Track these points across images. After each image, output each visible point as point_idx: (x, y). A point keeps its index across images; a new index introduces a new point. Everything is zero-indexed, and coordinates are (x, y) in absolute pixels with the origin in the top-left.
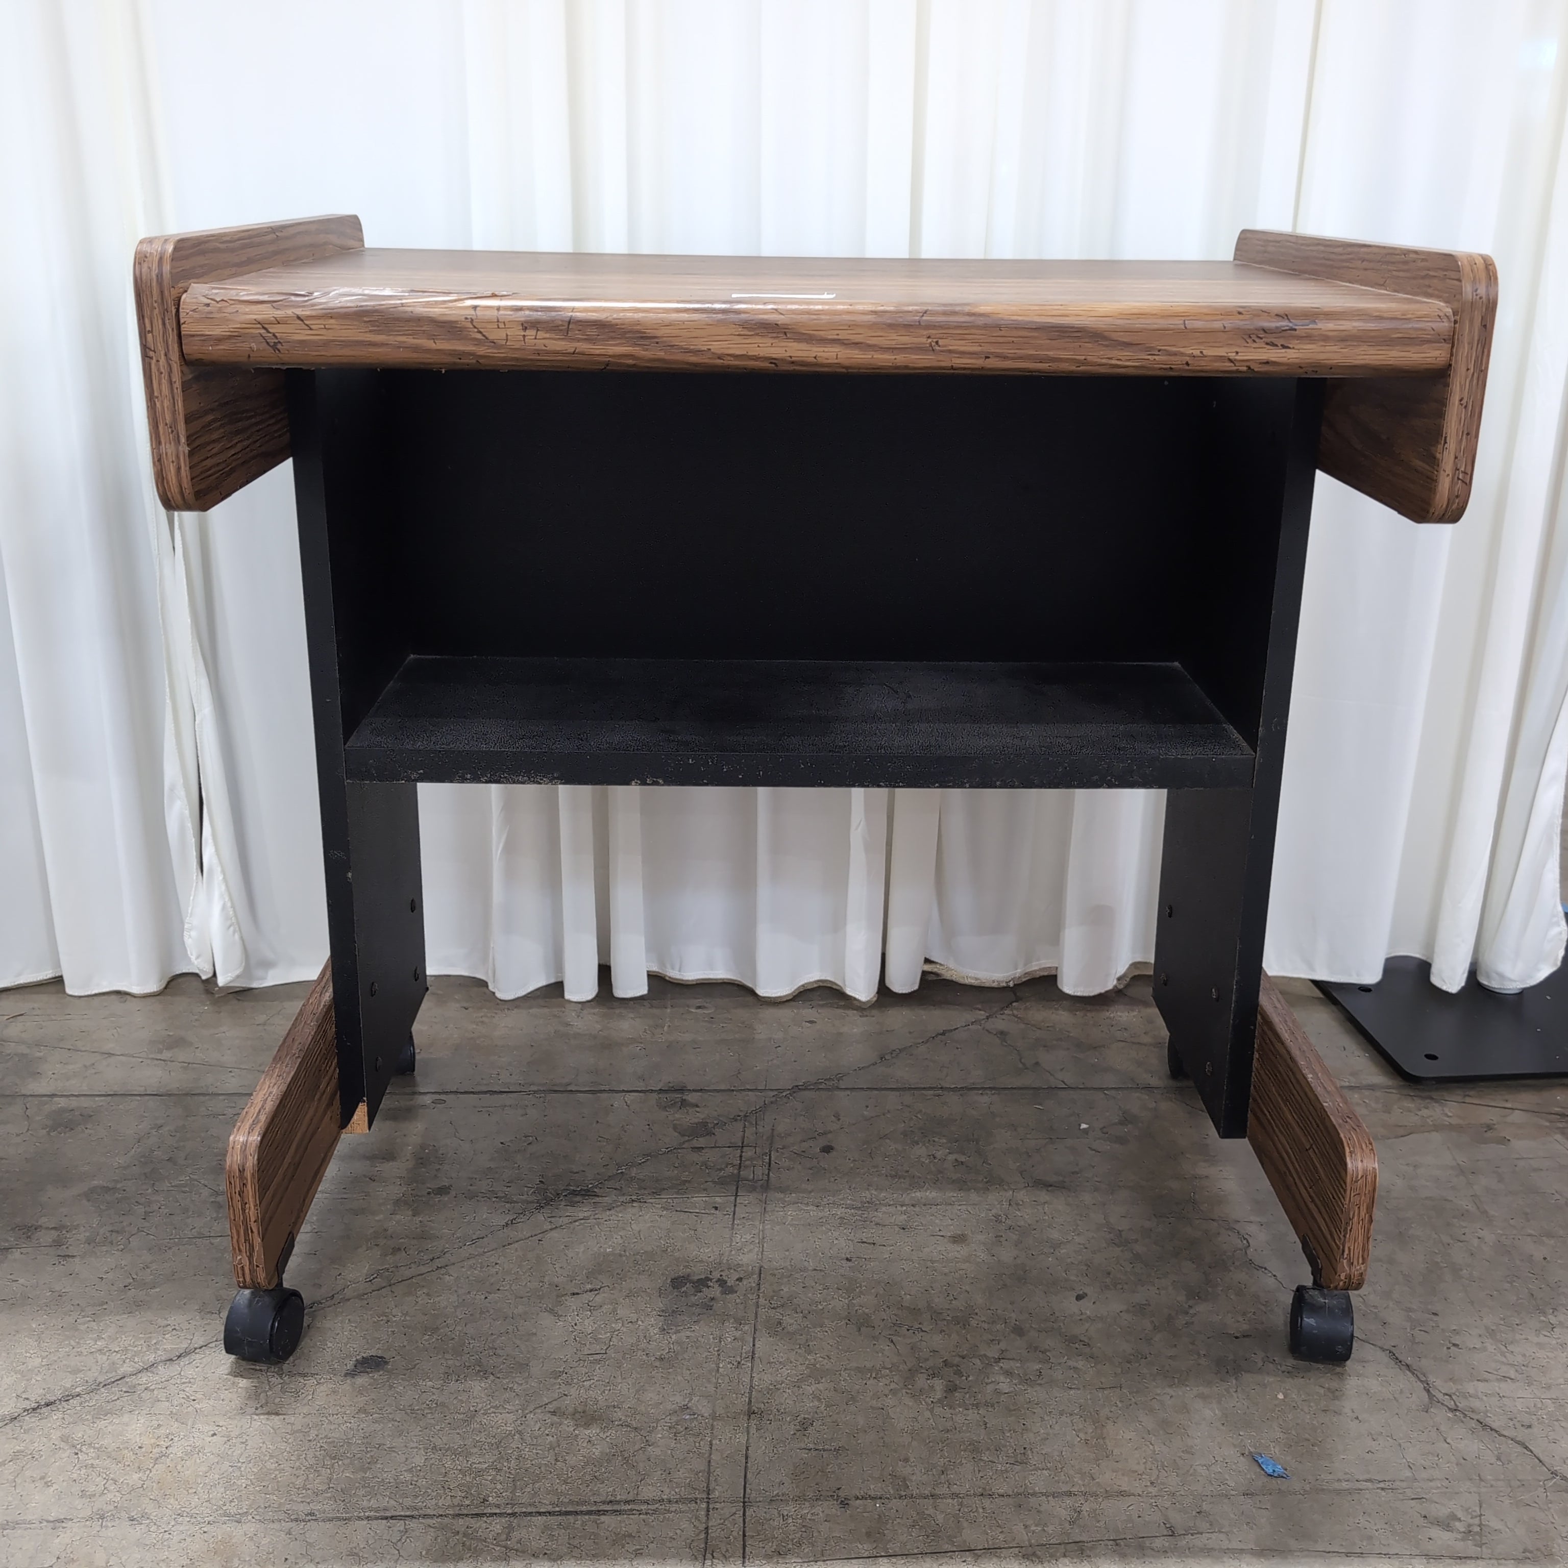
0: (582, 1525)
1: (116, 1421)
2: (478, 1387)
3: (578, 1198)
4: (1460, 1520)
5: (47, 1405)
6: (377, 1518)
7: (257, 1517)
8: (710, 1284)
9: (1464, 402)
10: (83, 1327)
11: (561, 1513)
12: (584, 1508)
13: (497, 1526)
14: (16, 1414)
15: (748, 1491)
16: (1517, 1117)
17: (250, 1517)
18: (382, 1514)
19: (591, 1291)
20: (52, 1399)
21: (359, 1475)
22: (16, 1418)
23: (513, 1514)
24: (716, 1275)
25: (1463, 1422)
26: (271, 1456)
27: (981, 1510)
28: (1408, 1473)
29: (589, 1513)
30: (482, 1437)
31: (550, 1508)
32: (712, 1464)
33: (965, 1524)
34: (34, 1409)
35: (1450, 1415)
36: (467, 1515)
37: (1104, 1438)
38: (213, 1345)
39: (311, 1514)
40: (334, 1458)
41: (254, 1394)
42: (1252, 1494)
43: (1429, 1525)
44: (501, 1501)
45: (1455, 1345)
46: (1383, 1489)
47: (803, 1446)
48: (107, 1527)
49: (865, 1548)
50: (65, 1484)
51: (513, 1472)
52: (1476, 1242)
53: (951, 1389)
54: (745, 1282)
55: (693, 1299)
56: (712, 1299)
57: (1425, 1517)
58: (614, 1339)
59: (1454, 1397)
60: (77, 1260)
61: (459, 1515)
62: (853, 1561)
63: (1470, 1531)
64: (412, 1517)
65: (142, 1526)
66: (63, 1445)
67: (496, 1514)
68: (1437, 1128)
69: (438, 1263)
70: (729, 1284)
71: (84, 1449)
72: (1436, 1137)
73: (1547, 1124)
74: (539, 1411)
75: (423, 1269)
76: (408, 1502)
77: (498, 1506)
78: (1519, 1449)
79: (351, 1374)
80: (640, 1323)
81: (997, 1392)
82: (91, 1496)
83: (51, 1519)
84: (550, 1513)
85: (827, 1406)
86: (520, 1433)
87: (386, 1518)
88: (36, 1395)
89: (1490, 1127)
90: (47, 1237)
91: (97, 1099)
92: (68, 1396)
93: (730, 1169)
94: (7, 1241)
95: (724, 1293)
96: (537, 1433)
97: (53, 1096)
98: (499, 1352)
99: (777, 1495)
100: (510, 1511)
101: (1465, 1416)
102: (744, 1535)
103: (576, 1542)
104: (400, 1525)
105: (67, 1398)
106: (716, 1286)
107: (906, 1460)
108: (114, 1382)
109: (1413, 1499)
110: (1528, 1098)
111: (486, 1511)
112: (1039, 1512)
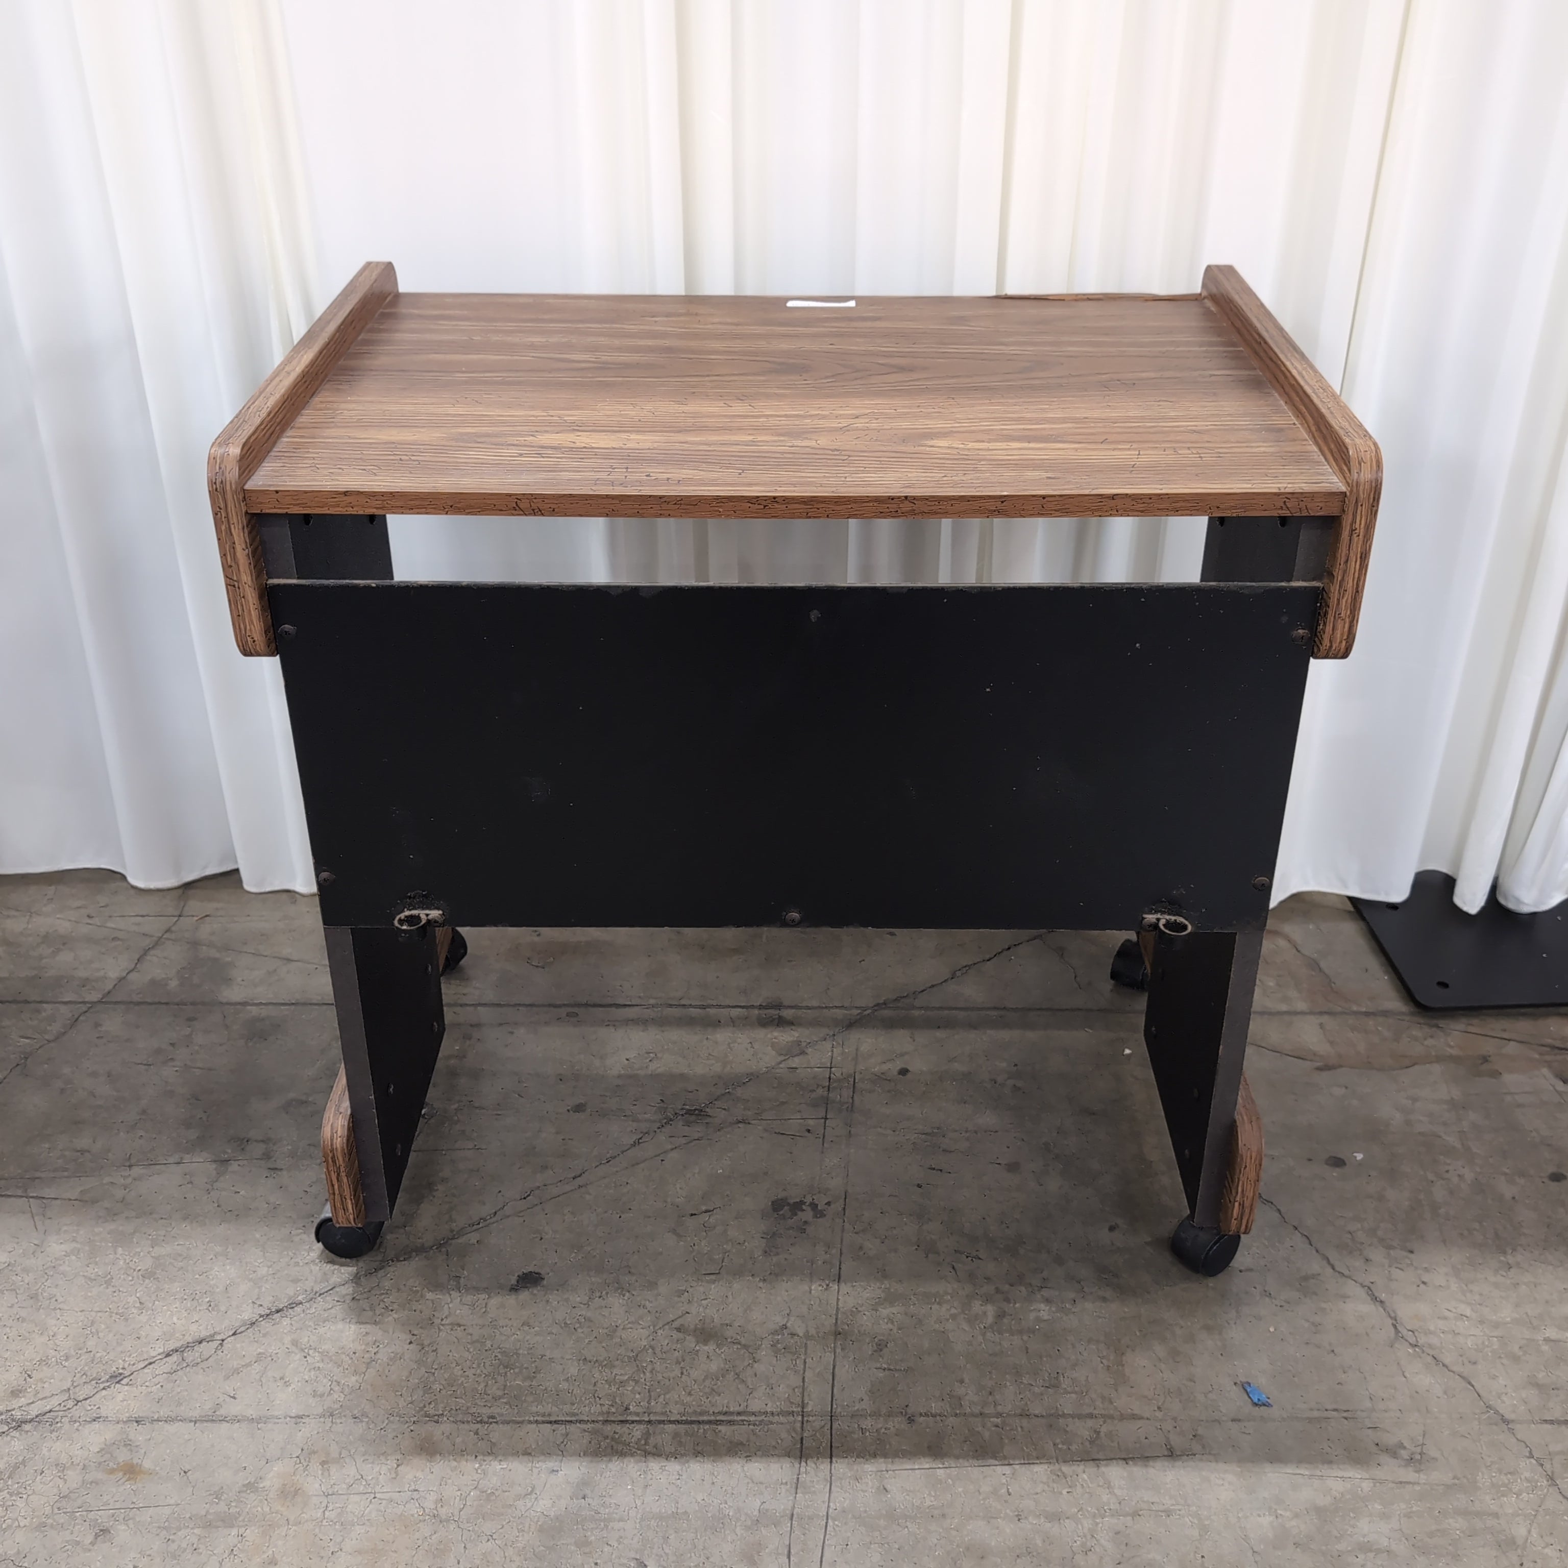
0: (704, 1433)
1: (333, 1328)
2: (617, 1303)
3: (693, 1118)
4: (1405, 1448)
5: (278, 1311)
6: (543, 1422)
7: (451, 1419)
8: (804, 1207)
10: (297, 1239)
11: (687, 1422)
12: (705, 1418)
13: (638, 1432)
14: (254, 1320)
15: (835, 1406)
16: (1512, 1048)
17: (445, 1419)
18: (547, 1419)
19: (706, 1212)
20: (281, 1306)
21: (527, 1384)
22: (254, 1323)
23: (649, 1422)
24: (808, 1200)
25: (1420, 1357)
26: (458, 1365)
27: (1019, 1429)
28: (1369, 1404)
29: (709, 1422)
30: (621, 1351)
31: (678, 1417)
32: (806, 1380)
33: (1006, 1441)
34: (268, 1315)
35: (1410, 1350)
36: (614, 1422)
37: (1123, 1366)
39: (493, 1417)
40: (506, 1367)
42: (1239, 1420)
43: (1380, 1452)
44: (640, 1410)
45: (1424, 1283)
46: (1346, 1418)
47: (879, 1365)
48: (336, 1423)
49: (927, 1458)
50: (299, 1384)
51: (648, 1384)
52: (1455, 1180)
53: (1001, 1315)
54: (833, 1206)
55: (790, 1222)
56: (806, 1222)
57: (1377, 1444)
58: (726, 1260)
59: (1416, 1333)
60: (285, 1173)
61: (606, 1421)
62: (916, 1472)
63: (1412, 1459)
64: (571, 1421)
65: (364, 1424)
66: (294, 1349)
67: (636, 1421)
68: (1439, 1059)
69: (579, 1181)
70: (819, 1208)
71: (311, 1352)
72: (1437, 1068)
73: (1537, 1056)
74: (667, 1327)
75: (567, 1188)
76: (567, 1408)
77: (637, 1414)
78: (1464, 1384)
79: (514, 1289)
80: (746, 1244)
81: (1038, 1320)
82: (322, 1396)
83: (293, 1415)
84: (678, 1421)
85: (899, 1329)
86: (651, 1347)
87: (550, 1422)
88: (268, 1302)
89: (1485, 1059)
90: (258, 1150)
91: (282, 1007)
92: (292, 1304)
93: (820, 1091)
94: (227, 1153)
95: (815, 1216)
96: (665, 1349)
97: (245, 1004)
98: (633, 1270)
99: (858, 1410)
100: (647, 1419)
101: (1423, 1352)
102: (831, 1446)
103: (699, 1449)
104: (561, 1429)
105: (292, 1305)
106: (809, 1208)
107: (962, 1381)
108: (327, 1292)
109: (1369, 1428)
110: (1523, 1026)
111: (628, 1419)
112: (1066, 1432)
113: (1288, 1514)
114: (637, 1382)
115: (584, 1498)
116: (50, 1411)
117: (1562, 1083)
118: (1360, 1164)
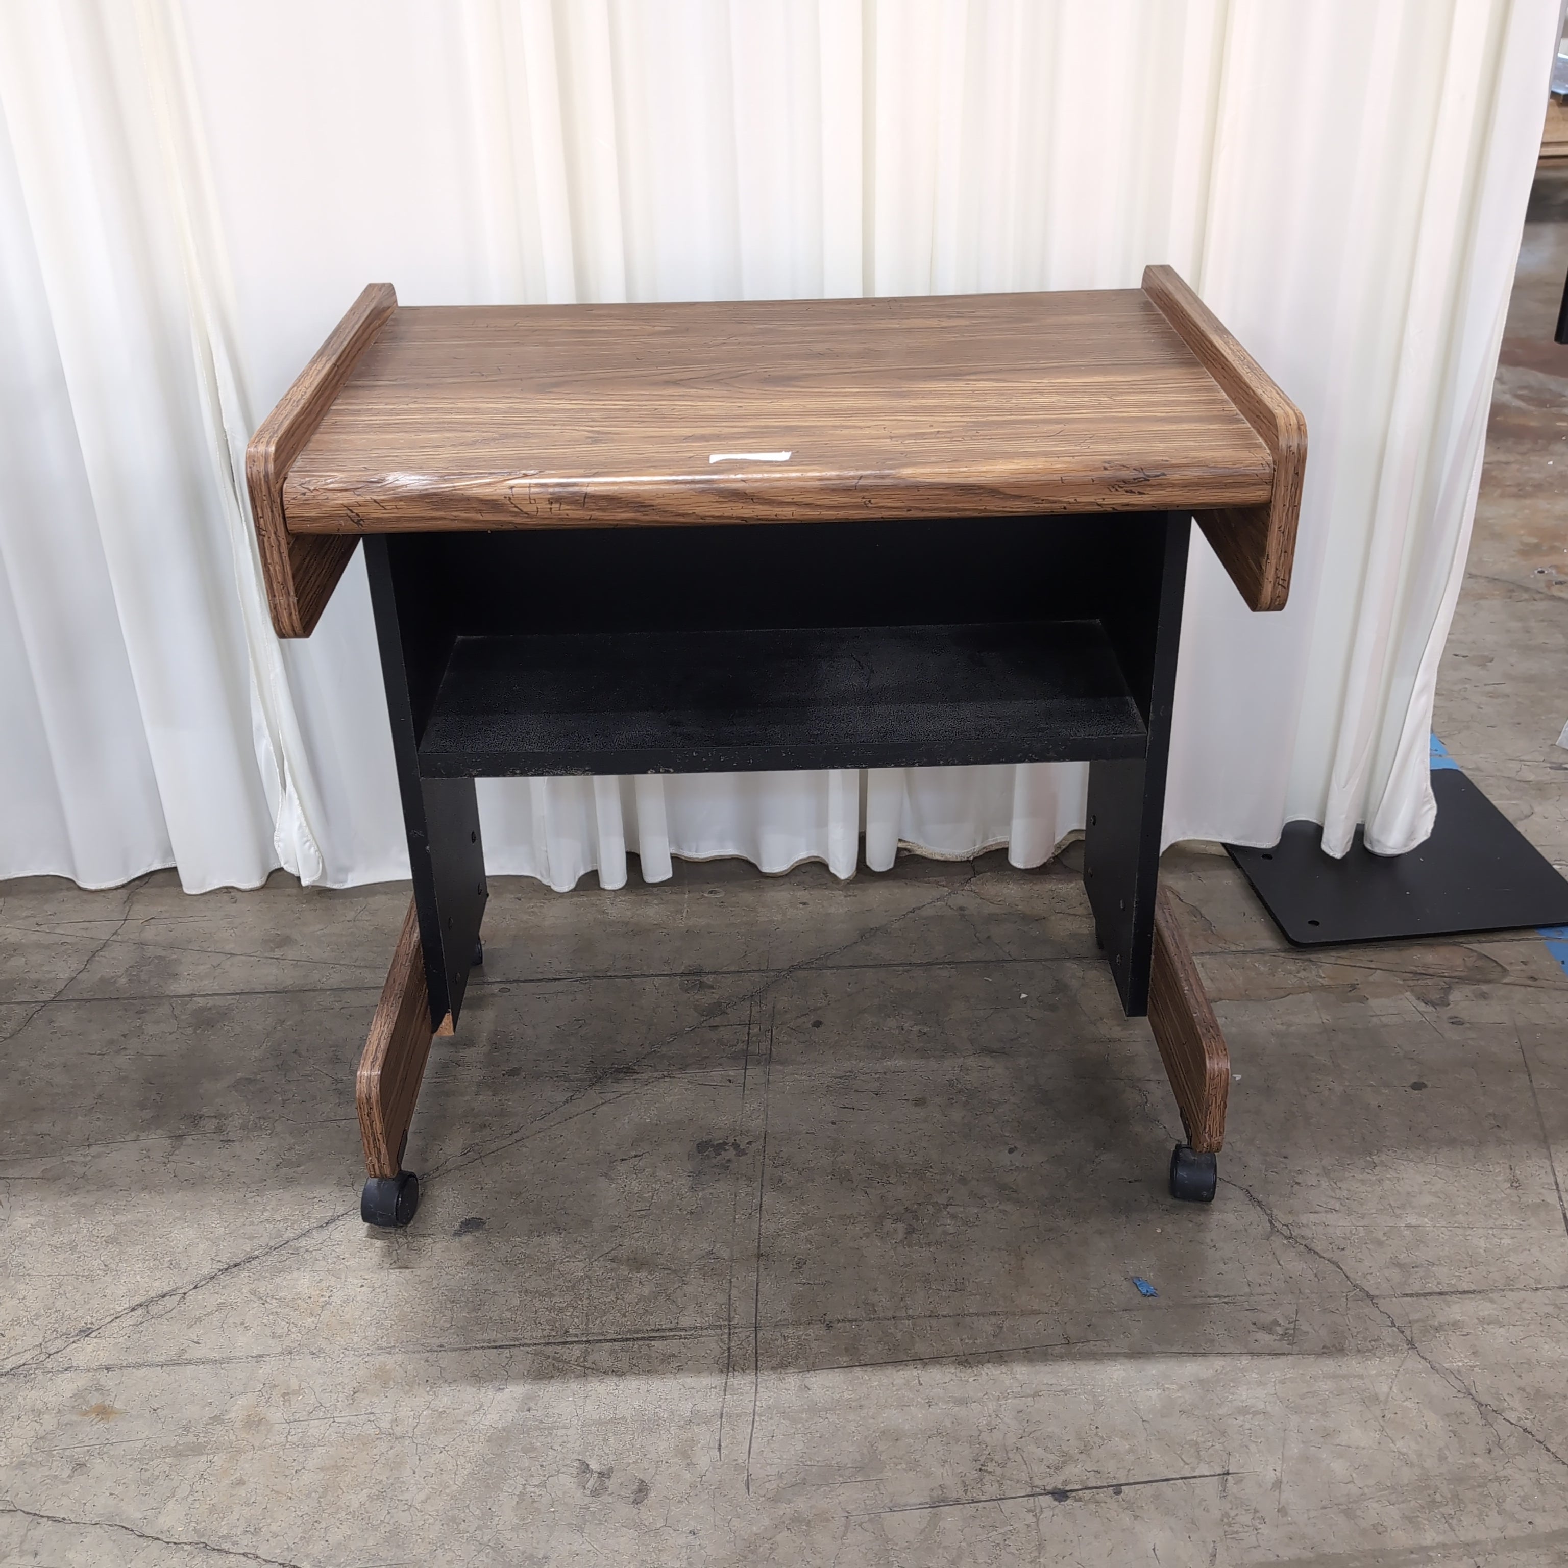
0: (638, 1349)
1: (288, 1277)
2: (554, 1241)
3: (622, 1075)
4: (1280, 1325)
5: (236, 1266)
6: (489, 1348)
7: (403, 1350)
8: (727, 1148)
9: (1282, 529)
10: (251, 1201)
11: (623, 1340)
12: (639, 1336)
13: (577, 1350)
14: (214, 1274)
15: (759, 1318)
16: (1378, 976)
17: (397, 1350)
18: (493, 1344)
19: (636, 1156)
20: (238, 1261)
21: (474, 1315)
22: (214, 1277)
23: (588, 1342)
24: (731, 1140)
25: (1294, 1247)
26: (407, 1302)
27: (929, 1328)
28: (1247, 1290)
29: (642, 1339)
30: (560, 1281)
31: (614, 1336)
32: (732, 1297)
33: (917, 1339)
34: (226, 1270)
35: (1285, 1242)
36: (554, 1343)
37: (1023, 1269)
38: (351, 1213)
39: (442, 1346)
40: (453, 1302)
41: (388, 1253)
42: (1130, 1310)
43: (1257, 1330)
44: (579, 1332)
45: (1298, 1183)
46: (1226, 1303)
47: (799, 1281)
48: (295, 1360)
49: (845, 1359)
50: (259, 1327)
51: (585, 1308)
52: (1326, 1093)
53: (910, 1231)
54: (754, 1145)
55: (714, 1161)
56: (729, 1161)
57: (1255, 1324)
58: (655, 1197)
59: (1290, 1227)
60: (237, 1143)
61: (548, 1344)
62: (836, 1370)
63: (1286, 1334)
64: (514, 1346)
65: (321, 1359)
66: (253, 1297)
67: (575, 1342)
68: (1311, 989)
69: (516, 1136)
70: (741, 1147)
71: (268, 1299)
72: (1309, 997)
73: (1401, 982)
74: (601, 1259)
75: (505, 1143)
76: (512, 1334)
77: (576, 1336)
78: (1333, 1267)
79: (457, 1234)
80: (674, 1182)
81: (945, 1233)
82: (280, 1337)
83: (254, 1355)
84: (614, 1340)
85: (817, 1248)
86: (587, 1276)
87: (496, 1347)
88: (226, 1258)
89: (1353, 987)
90: (211, 1125)
91: (229, 997)
92: (249, 1258)
93: (741, 1046)
94: (180, 1129)
95: (737, 1155)
96: (600, 1277)
97: (192, 995)
98: (569, 1211)
99: (780, 1320)
100: (585, 1339)
101: (1297, 1242)
102: (756, 1353)
103: (635, 1362)
104: (506, 1352)
105: (249, 1260)
106: (732, 1149)
107: (876, 1290)
108: (281, 1246)
109: (1247, 1310)
110: (1388, 956)
111: (568, 1340)
112: (972, 1328)
113: (1175, 1387)
114: (575, 1308)
115: (529, 1410)
116: (24, 1365)
117: (1423, 1004)
118: (1239, 1083)
